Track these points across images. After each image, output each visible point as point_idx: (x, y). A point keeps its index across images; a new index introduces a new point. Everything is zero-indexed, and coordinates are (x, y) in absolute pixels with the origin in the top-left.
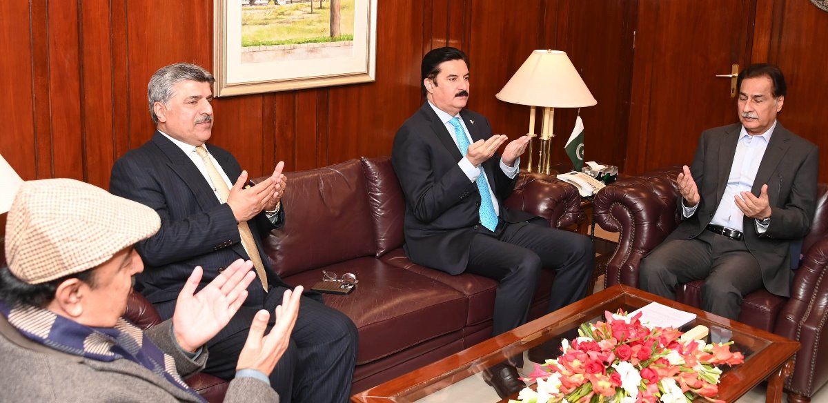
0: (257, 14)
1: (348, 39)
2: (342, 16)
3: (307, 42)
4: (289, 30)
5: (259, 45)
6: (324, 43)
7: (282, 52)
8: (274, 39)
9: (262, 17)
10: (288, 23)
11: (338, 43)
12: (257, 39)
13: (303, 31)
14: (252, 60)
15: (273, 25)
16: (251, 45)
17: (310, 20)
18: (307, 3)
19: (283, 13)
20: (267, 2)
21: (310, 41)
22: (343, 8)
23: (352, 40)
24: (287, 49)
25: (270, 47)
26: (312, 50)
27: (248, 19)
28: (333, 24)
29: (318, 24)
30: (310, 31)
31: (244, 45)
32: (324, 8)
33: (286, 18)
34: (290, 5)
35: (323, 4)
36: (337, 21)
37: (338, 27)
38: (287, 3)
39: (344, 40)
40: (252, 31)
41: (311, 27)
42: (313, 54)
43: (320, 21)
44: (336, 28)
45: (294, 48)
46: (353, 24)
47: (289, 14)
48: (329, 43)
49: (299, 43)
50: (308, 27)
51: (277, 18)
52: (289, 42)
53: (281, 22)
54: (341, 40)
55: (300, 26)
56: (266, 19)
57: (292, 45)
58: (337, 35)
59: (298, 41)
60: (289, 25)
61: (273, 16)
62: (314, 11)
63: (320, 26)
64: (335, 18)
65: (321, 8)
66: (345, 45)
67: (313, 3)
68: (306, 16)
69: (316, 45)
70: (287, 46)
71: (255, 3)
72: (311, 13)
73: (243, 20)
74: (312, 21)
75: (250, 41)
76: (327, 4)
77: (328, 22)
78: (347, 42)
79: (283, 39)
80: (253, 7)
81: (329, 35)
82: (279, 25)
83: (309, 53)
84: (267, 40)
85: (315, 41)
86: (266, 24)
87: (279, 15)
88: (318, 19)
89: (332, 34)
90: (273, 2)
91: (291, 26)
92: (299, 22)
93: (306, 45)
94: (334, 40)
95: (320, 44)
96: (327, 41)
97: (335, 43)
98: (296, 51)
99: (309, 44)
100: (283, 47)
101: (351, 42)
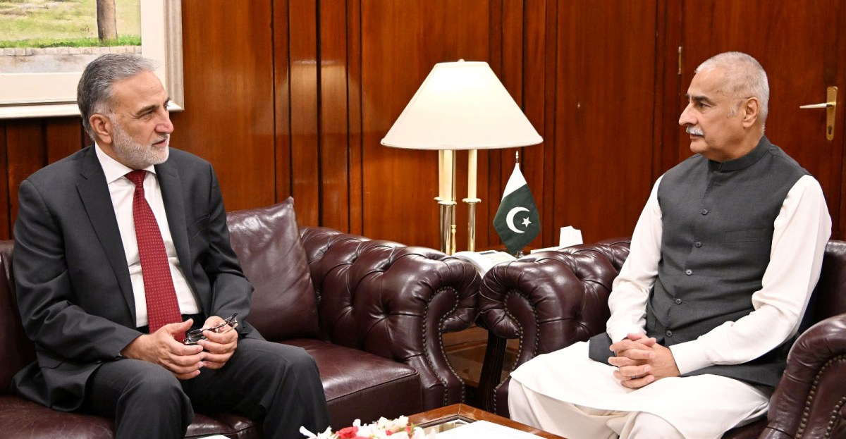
1: (132, 44)
2: (119, 7)
3: (57, 45)
4: (23, 27)
6: (89, 49)
7: (11, 59)
10: (19, 14)
11: (115, 49)
13: (48, 28)
17: (59, 11)
21: (62, 44)
23: (140, 44)
24: (21, 55)
26: (67, 58)
28: (103, 18)
29: (75, 19)
30: (61, 29)
33: (14, 6)
36: (110, 15)
37: (112, 23)
39: (124, 44)
41: (62, 22)
42: (68, 65)
43: (78, 14)
44: (109, 25)
45: (33, 54)
46: (139, 21)
47: (21, 1)
48: (97, 49)
49: (42, 47)
50: (55, 23)
52: (24, 43)
53: (6, 13)
54: (117, 44)
55: (43, 20)
57: (29, 49)
58: (110, 37)
59: (41, 43)
60: (21, 18)
63: (78, 22)
68: (51, 3)
69: (73, 50)
70: (20, 50)
74: (64, 12)
77: (92, 14)
78: (131, 49)
79: (12, 39)
81: (96, 35)
82: (8, 17)
83: (62, 63)
85: (71, 45)
87: (4, 1)
88: (74, 11)
89: (101, 35)
91: (25, 18)
92: (39, 13)
93: (54, 49)
94: (106, 46)
95: (82, 49)
96: (93, 45)
97: (107, 48)
98: (37, 58)
99: (61, 48)
100: (13, 50)
101: (138, 47)
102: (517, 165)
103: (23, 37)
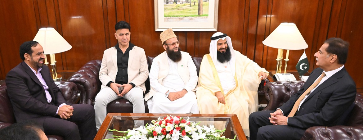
0: (169, 7)
1: (206, 16)
2: (204, 8)
3: (189, 16)
4: (182, 12)
5: (170, 16)
6: (196, 17)
7: (179, 19)
8: (175, 15)
9: (171, 8)
11: (202, 17)
12: (169, 14)
13: (187, 13)
14: (168, 21)
15: (175, 10)
16: (167, 17)
17: (190, 9)
18: (188, 4)
19: (179, 7)
20: (173, 3)
21: (190, 16)
22: (204, 5)
24: (181, 18)
25: (174, 17)
26: (191, 19)
27: (166, 8)
29: (193, 11)
30: (189, 13)
31: (165, 16)
32: (195, 5)
33: (180, 8)
34: (182, 4)
35: (195, 4)
36: (201, 10)
38: (180, 3)
39: (204, 16)
40: (168, 12)
41: (190, 11)
43: (194, 10)
44: (201, 12)
45: (184, 18)
46: (208, 11)
47: (182, 7)
48: (198, 17)
50: (189, 11)
51: (177, 8)
52: (181, 16)
54: (203, 16)
55: (186, 11)
56: (173, 8)
57: (183, 17)
58: (201, 14)
59: (185, 16)
60: (181, 11)
61: (176, 8)
62: (191, 6)
63: (194, 11)
64: (200, 9)
65: (194, 5)
66: (205, 18)
67: (191, 3)
68: (188, 8)
69: (192, 17)
70: (181, 17)
71: (169, 3)
72: (191, 7)
73: (164, 8)
74: (191, 9)
75: (167, 15)
76: (197, 4)
77: (197, 10)
78: (206, 17)
79: (179, 15)
80: (168, 5)
82: (178, 10)
84: (174, 15)
85: (192, 16)
86: (173, 10)
87: (178, 7)
88: (193, 9)
89: (199, 14)
90: (175, 3)
91: (182, 11)
92: (185, 10)
93: (188, 17)
94: (200, 16)
95: (194, 17)
96: (197, 16)
97: (200, 17)
98: (184, 19)
99: (190, 17)
100: (179, 17)
101: (207, 17)
102: (305, 52)
103: (181, 15)
